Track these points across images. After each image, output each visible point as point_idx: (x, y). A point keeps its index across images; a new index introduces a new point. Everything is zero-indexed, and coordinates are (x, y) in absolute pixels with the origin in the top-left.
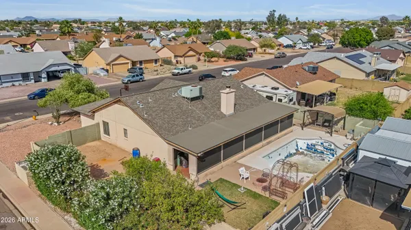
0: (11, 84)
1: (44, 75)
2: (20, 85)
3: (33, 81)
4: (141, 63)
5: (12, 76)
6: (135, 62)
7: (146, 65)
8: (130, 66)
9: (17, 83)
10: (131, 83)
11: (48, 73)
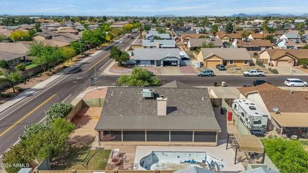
0: (144, 65)
1: (162, 63)
2: (149, 66)
3: (156, 65)
4: (231, 62)
5: (146, 61)
6: (227, 61)
7: (235, 64)
8: (221, 63)
9: (147, 65)
10: (202, 76)
11: (164, 62)
